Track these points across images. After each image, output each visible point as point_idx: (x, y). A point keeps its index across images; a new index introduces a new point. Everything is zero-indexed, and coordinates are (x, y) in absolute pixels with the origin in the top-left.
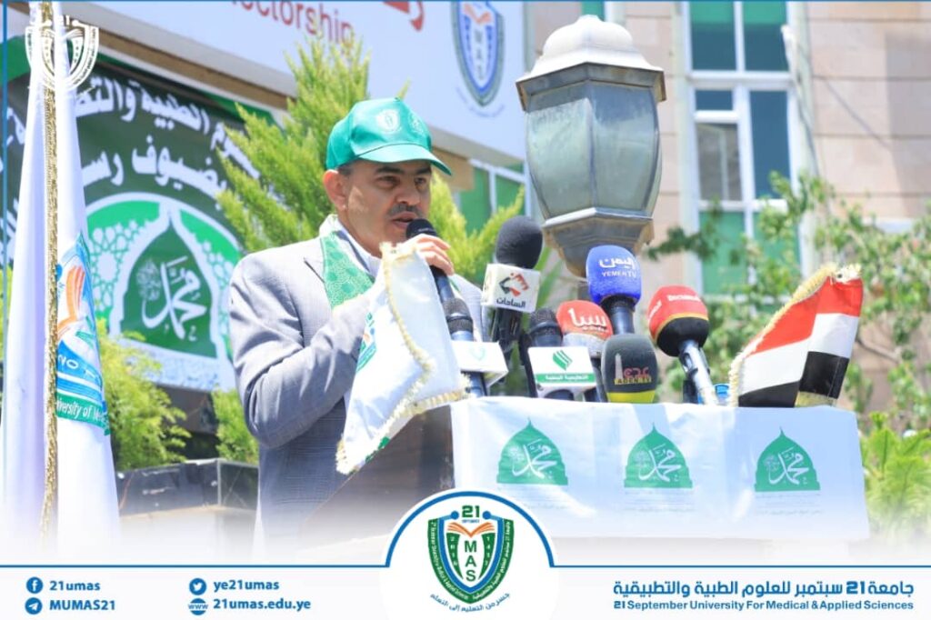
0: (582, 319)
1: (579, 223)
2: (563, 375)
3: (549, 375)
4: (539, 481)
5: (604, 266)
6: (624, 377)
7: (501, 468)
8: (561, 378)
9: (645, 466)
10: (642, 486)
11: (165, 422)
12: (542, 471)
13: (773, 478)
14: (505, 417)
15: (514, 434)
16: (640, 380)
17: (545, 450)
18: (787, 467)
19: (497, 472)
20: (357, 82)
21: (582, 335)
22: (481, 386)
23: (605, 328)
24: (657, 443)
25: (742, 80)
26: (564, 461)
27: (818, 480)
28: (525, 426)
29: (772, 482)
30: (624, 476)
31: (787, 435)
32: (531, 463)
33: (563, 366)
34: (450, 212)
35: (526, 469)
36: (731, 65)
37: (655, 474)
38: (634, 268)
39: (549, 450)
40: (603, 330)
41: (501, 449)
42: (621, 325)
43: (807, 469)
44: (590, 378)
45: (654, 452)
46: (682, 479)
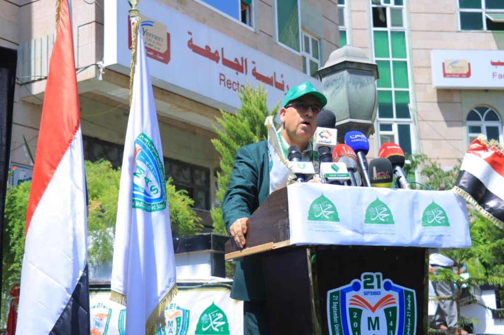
1: (343, 125)
2: (337, 174)
3: (331, 174)
4: (326, 220)
7: (310, 214)
8: (335, 175)
9: (374, 214)
10: (372, 223)
12: (328, 215)
13: (430, 221)
14: (312, 191)
17: (329, 206)
18: (435, 216)
19: (308, 215)
25: (395, 121)
26: (338, 211)
27: (449, 222)
28: (320, 196)
30: (365, 219)
31: (436, 202)
32: (323, 212)
33: (336, 170)
35: (321, 214)
37: (378, 218)
39: (331, 206)
41: (310, 205)
43: (444, 217)
44: (348, 175)
45: (377, 208)
46: (390, 220)
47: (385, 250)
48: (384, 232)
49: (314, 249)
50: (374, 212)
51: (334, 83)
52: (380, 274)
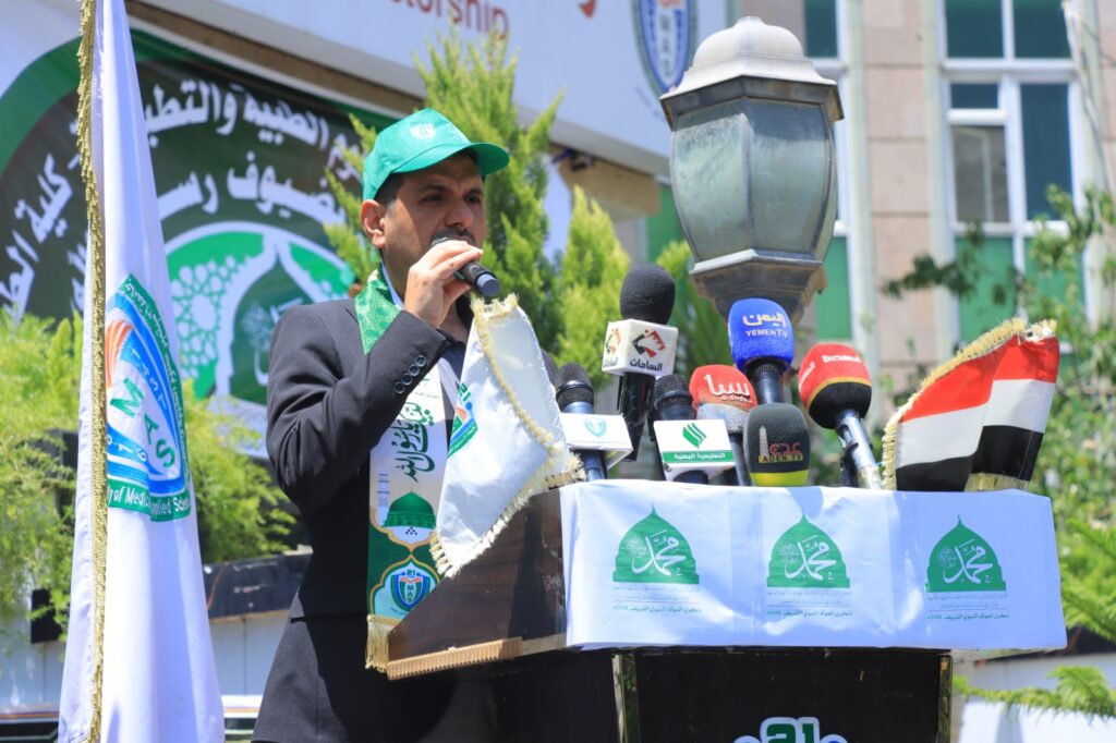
0: (721, 386)
1: (734, 268)
2: (695, 453)
3: (679, 454)
4: (663, 579)
5: (749, 324)
6: (770, 454)
7: (619, 565)
8: (693, 456)
9: (793, 561)
10: (787, 586)
11: (264, 506)
12: (667, 568)
13: (948, 576)
14: (625, 503)
15: (633, 525)
16: (790, 458)
17: (672, 542)
18: (965, 563)
19: (614, 569)
20: (501, 88)
21: (720, 405)
22: (601, 468)
23: (748, 397)
24: (806, 534)
25: (1010, 69)
26: (694, 555)
27: (1004, 579)
28: (647, 515)
29: (948, 581)
30: (767, 574)
31: (966, 524)
32: (655, 558)
33: (695, 443)
34: (611, 248)
35: (648, 565)
36: (996, 51)
37: (805, 571)
38: (784, 325)
39: (676, 543)
40: (745, 400)
41: (620, 541)
42: (768, 394)
43: (990, 566)
44: (728, 456)
45: (803, 545)
46: (837, 577)
47: (827, 655)
48: (819, 609)
49: (631, 655)
50: (794, 557)
51: (709, 138)
52: (814, 721)
